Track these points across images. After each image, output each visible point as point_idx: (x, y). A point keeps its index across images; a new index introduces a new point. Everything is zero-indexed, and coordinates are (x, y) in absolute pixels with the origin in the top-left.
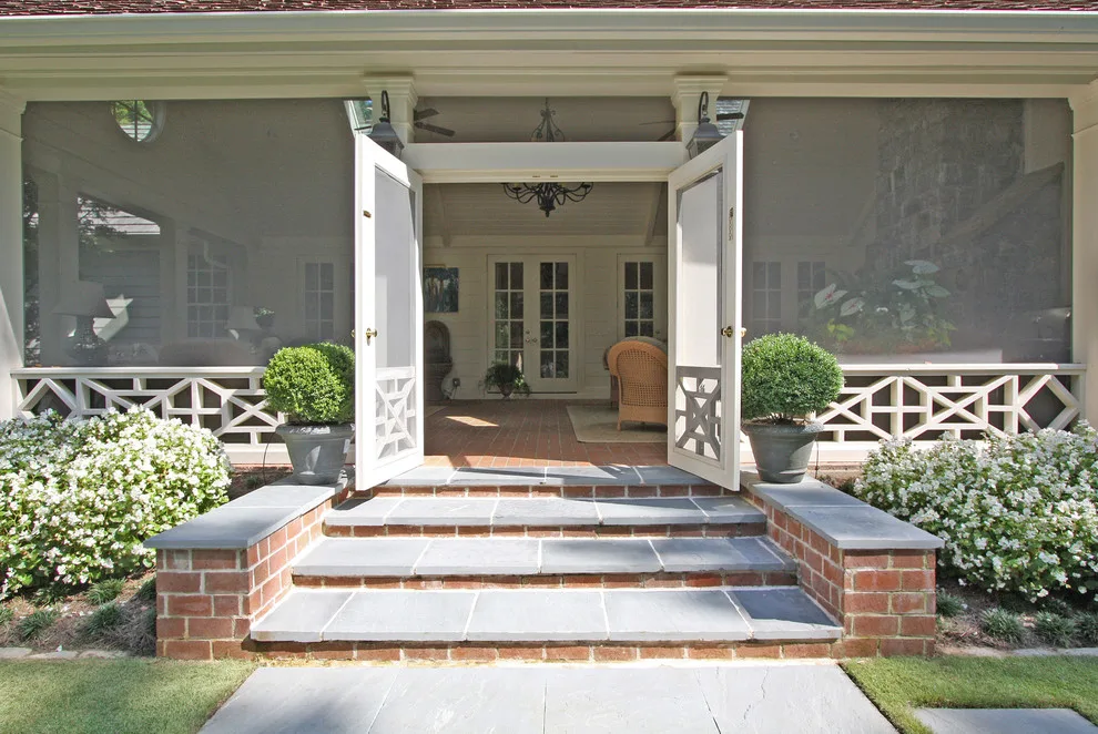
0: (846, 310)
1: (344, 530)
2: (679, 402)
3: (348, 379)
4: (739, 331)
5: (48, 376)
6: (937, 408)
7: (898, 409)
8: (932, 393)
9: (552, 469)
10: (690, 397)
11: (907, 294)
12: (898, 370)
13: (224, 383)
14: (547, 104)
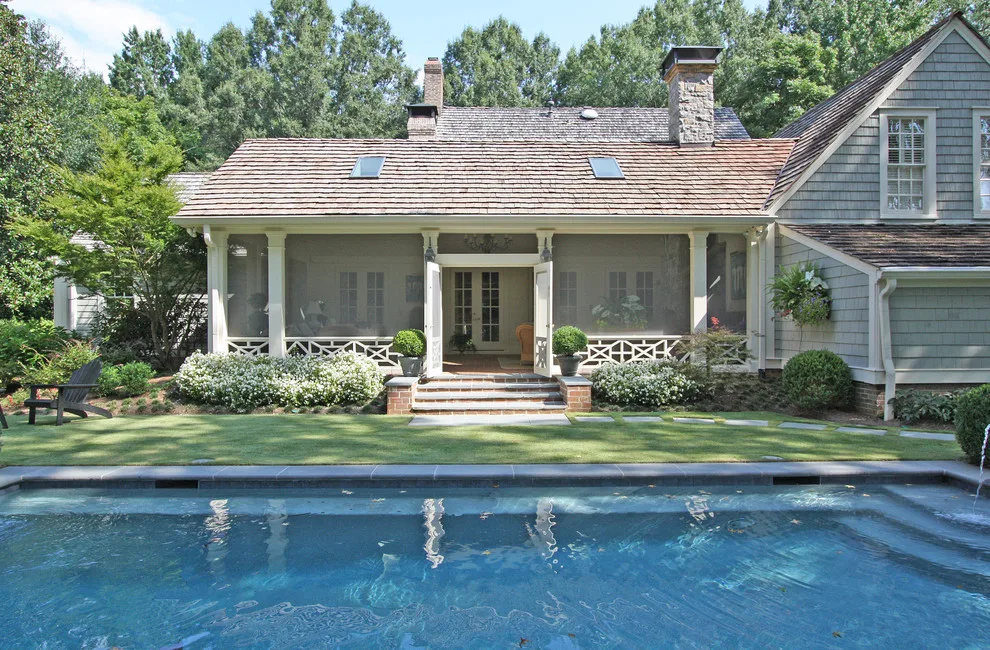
0: (604, 315)
1: (424, 390)
2: (537, 350)
3: (424, 342)
4: (552, 326)
5: (297, 340)
6: (637, 352)
7: (622, 353)
8: (635, 347)
9: (490, 375)
10: (540, 348)
11: (627, 309)
12: (622, 338)
13: (365, 343)
14: (488, 237)
